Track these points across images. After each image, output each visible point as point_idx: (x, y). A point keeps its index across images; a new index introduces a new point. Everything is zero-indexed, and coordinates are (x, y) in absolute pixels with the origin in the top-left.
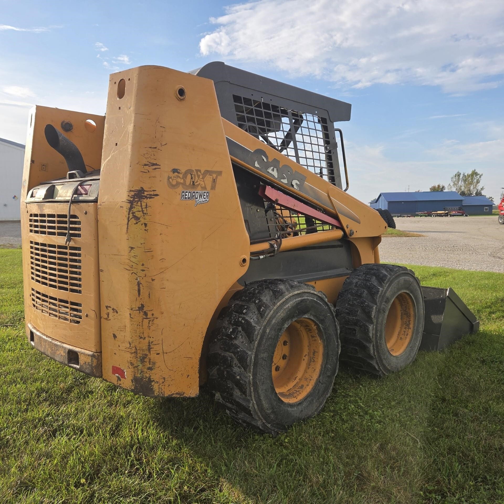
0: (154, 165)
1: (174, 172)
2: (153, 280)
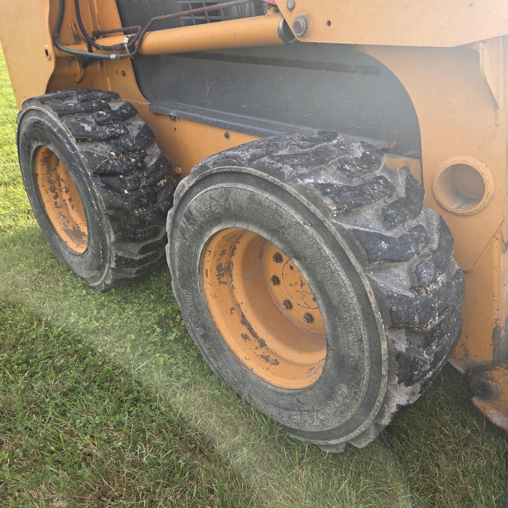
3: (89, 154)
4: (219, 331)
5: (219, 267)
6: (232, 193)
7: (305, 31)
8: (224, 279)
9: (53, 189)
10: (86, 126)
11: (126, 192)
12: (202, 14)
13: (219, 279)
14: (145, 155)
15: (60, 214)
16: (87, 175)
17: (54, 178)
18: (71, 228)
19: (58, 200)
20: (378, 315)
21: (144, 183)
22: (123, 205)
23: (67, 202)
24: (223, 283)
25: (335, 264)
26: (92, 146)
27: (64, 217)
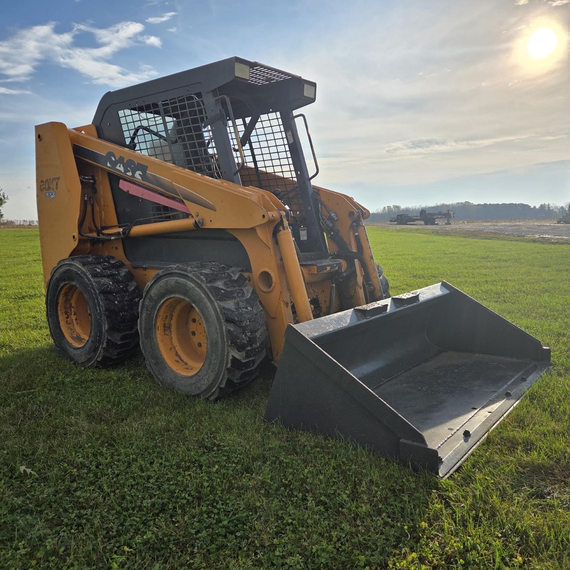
1: (42, 182)
3: (99, 283)
4: (164, 359)
5: (164, 325)
6: (169, 282)
7: (203, 224)
8: (167, 333)
9: (66, 313)
10: (97, 269)
11: (116, 302)
12: (162, 218)
13: (164, 332)
14: (128, 285)
15: (69, 328)
16: (96, 294)
17: (68, 306)
18: (75, 336)
19: (69, 319)
20: (221, 316)
21: (126, 299)
22: (114, 309)
23: (74, 321)
24: (166, 334)
25: (206, 300)
26: (100, 279)
27: (71, 329)
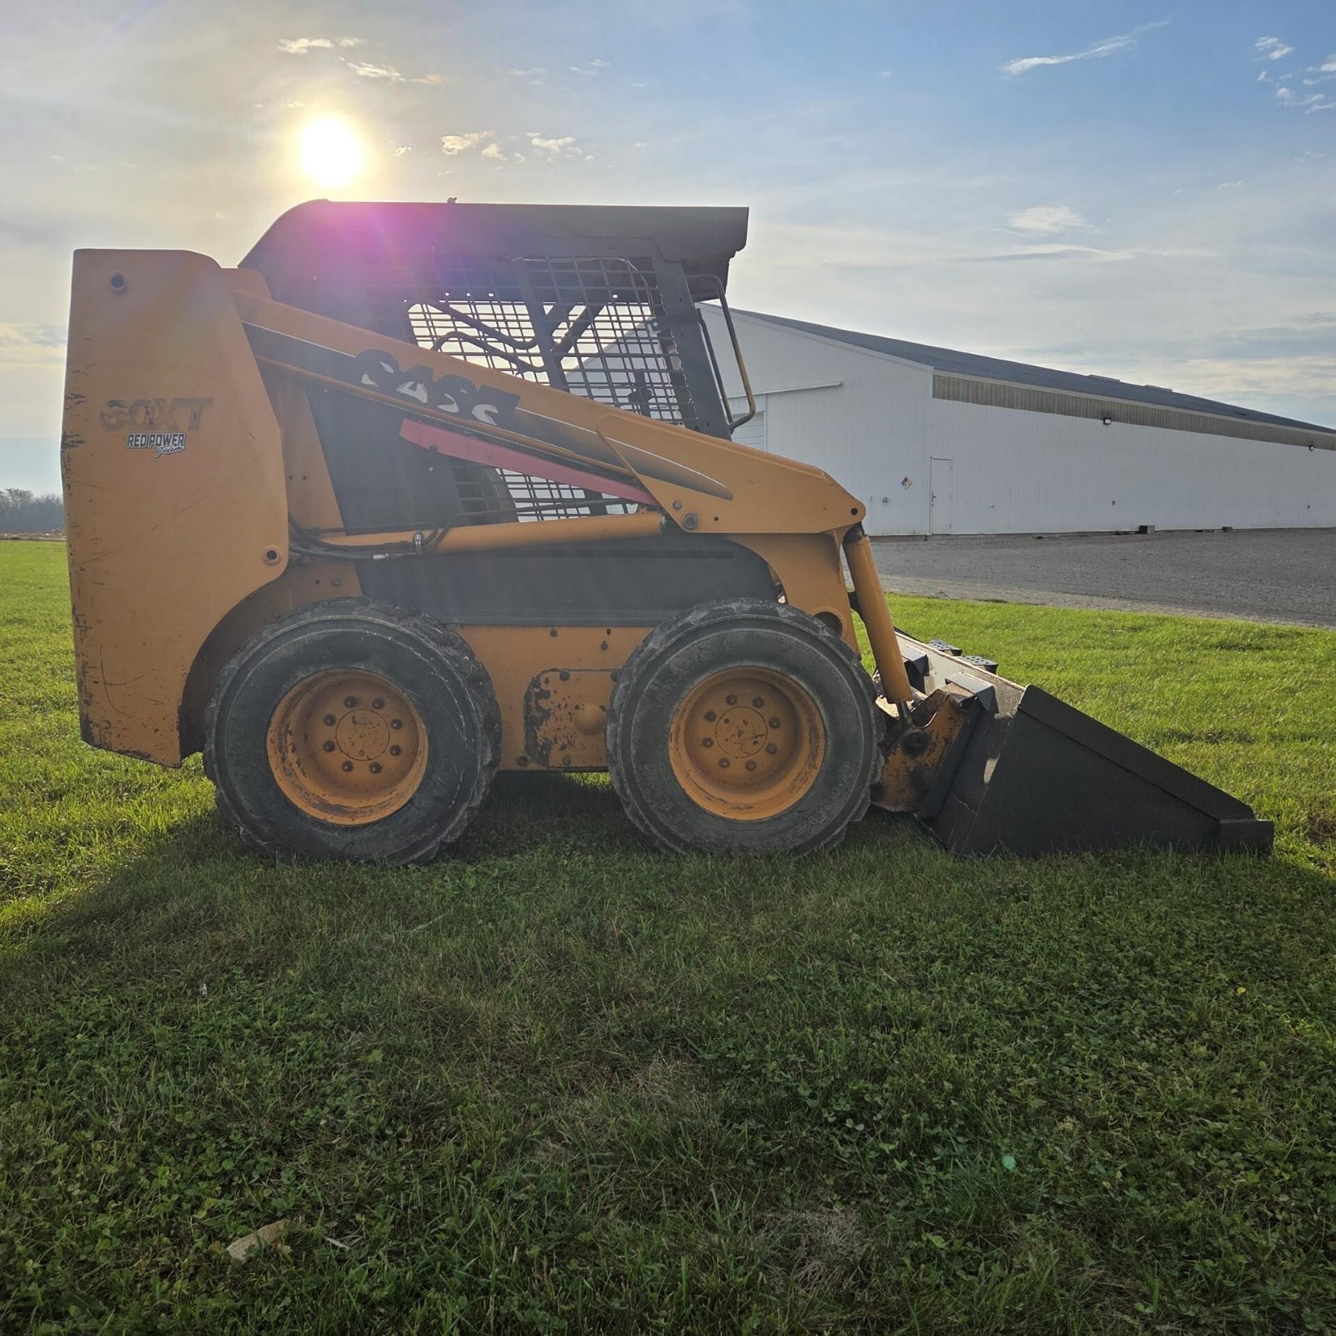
0: (77, 396)
1: (112, 406)
2: (82, 570)
16: (455, 684)
